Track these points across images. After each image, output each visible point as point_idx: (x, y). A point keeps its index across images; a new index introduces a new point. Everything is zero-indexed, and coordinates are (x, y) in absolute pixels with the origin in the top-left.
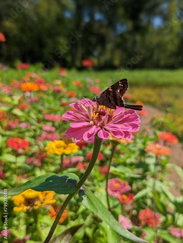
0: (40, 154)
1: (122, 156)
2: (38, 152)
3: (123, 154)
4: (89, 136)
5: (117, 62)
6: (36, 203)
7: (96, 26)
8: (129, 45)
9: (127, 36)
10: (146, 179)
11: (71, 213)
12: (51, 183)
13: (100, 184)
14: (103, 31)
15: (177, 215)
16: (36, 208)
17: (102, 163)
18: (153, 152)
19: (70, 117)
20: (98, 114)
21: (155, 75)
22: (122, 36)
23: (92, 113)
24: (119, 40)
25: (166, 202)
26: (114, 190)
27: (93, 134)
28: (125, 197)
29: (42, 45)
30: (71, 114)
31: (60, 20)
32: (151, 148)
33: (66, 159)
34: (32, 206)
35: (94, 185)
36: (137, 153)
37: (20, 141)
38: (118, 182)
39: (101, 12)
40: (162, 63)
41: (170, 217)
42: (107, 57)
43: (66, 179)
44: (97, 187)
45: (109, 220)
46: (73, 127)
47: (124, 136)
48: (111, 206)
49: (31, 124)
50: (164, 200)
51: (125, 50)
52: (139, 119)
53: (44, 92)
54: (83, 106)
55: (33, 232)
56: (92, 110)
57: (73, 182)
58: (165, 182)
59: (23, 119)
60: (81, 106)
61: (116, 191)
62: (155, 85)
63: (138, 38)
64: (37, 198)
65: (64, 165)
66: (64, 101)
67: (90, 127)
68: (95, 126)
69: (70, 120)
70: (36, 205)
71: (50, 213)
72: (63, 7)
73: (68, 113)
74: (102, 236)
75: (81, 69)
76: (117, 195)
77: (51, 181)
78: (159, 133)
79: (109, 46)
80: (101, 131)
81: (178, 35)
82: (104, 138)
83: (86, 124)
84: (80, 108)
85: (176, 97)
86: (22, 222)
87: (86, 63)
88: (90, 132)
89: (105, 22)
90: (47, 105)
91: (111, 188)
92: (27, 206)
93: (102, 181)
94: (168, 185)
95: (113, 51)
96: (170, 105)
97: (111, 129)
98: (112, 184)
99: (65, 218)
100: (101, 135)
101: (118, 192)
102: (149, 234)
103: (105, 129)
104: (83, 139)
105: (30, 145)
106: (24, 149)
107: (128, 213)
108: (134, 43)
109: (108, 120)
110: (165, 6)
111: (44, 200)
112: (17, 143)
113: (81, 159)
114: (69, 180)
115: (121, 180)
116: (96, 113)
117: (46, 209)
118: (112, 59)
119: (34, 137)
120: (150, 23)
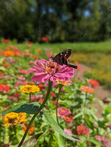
0: (17, 94)
1: (66, 94)
2: (16, 93)
3: (67, 93)
4: (45, 80)
5: (63, 38)
6: (15, 121)
7: (50, 16)
8: (70, 27)
9: (69, 22)
10: (81, 108)
11: (36, 129)
12: (24, 108)
13: (53, 111)
14: (54, 19)
15: (99, 129)
16: (15, 124)
17: (54, 99)
18: (84, 91)
19: (34, 70)
20: (50, 67)
21: (86, 46)
22: (66, 22)
23: (47, 67)
24: (64, 25)
25: (93, 121)
26: (62, 114)
27: (47, 79)
28: (68, 118)
29: (17, 28)
30: (34, 68)
31: (28, 13)
32: (83, 89)
33: (32, 96)
34: (13, 123)
35: (50, 112)
36: (75, 92)
37: (4, 86)
38: (64, 109)
39: (53, 7)
40: (90, 38)
41: (95, 130)
42: (57, 35)
43: (33, 106)
44: (51, 113)
45: (58, 129)
46: (36, 75)
47: (65, 79)
48: (59, 123)
49: (11, 76)
50: (92, 120)
51: (68, 31)
52: (73, 70)
53: (19, 57)
54: (41, 63)
55: (13, 141)
56: (46, 65)
57: (36, 107)
58: (92, 109)
59: (6, 73)
60: (40, 63)
61: (63, 115)
62: (86, 52)
63: (75, 23)
64: (16, 118)
65: (31, 100)
66: (31, 62)
67: (45, 75)
68: (48, 75)
69: (34, 71)
70: (15, 123)
71: (24, 129)
72: (30, 5)
73: (33, 68)
74: (55, 141)
75: (41, 42)
76: (63, 117)
77: (24, 107)
78: (88, 80)
79: (58, 29)
80: (52, 77)
81: (99, 21)
82: (53, 81)
83: (43, 73)
84: (40, 64)
85: (99, 59)
86: (7, 134)
87: (44, 39)
88: (46, 78)
89: (55, 14)
90: (21, 64)
91: (60, 113)
92: (10, 123)
93: (54, 109)
94: (94, 111)
95: (60, 32)
96: (95, 64)
97: (58, 76)
98: (60, 110)
99: (32, 131)
100: (52, 79)
101: (64, 115)
102: (83, 139)
103: (54, 76)
104: (41, 82)
105: (11, 89)
106: (7, 91)
107: (71, 128)
108: (73, 26)
109: (56, 71)
110: (91, 4)
111: (20, 119)
112: (3, 87)
113: (42, 96)
114: (34, 106)
115: (66, 108)
116: (49, 67)
117: (21, 126)
118: (60, 36)
119: (13, 84)
120: (82, 14)
